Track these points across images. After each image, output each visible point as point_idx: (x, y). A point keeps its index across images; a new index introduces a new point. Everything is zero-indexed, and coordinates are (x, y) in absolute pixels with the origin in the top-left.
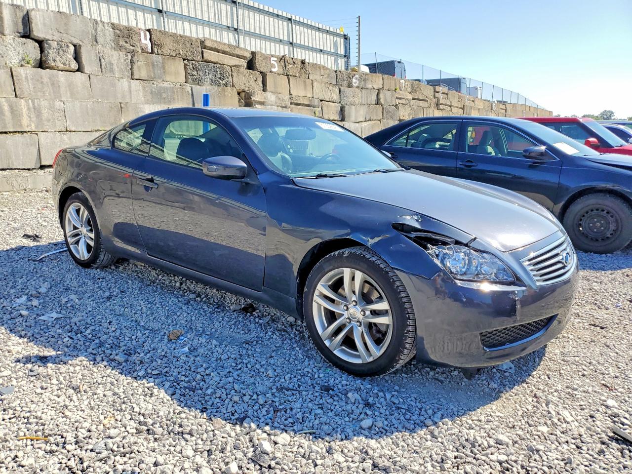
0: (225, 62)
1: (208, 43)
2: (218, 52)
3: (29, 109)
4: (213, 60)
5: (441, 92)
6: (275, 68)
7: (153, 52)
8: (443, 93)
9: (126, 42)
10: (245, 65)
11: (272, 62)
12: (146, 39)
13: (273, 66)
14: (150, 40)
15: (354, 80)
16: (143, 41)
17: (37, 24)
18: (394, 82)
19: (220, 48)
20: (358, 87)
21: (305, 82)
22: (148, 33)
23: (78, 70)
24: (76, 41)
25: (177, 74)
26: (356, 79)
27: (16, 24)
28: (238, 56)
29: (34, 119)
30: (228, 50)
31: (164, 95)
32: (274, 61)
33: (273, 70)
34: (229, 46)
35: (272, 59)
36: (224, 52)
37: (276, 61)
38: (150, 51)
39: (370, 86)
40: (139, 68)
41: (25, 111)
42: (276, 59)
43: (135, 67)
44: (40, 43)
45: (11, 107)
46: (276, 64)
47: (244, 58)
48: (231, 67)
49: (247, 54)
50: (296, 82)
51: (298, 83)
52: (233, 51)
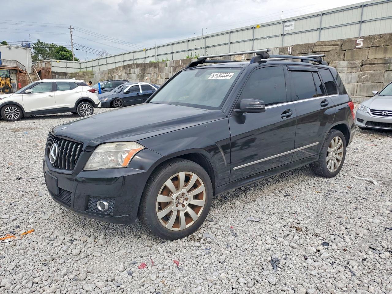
1: (317, 44)
4: (317, 51)
7: (292, 54)
9: (282, 53)
10: (339, 48)
12: (289, 50)
13: (359, 44)
14: (292, 49)
19: (323, 44)
22: (291, 47)
28: (334, 45)
30: (327, 43)
32: (359, 41)
33: (357, 46)
34: (328, 42)
36: (325, 45)
38: (290, 53)
42: (362, 40)
46: (362, 43)
47: (338, 45)
48: (325, 52)
49: (339, 43)
50: (376, 50)
51: (377, 50)
52: (330, 44)
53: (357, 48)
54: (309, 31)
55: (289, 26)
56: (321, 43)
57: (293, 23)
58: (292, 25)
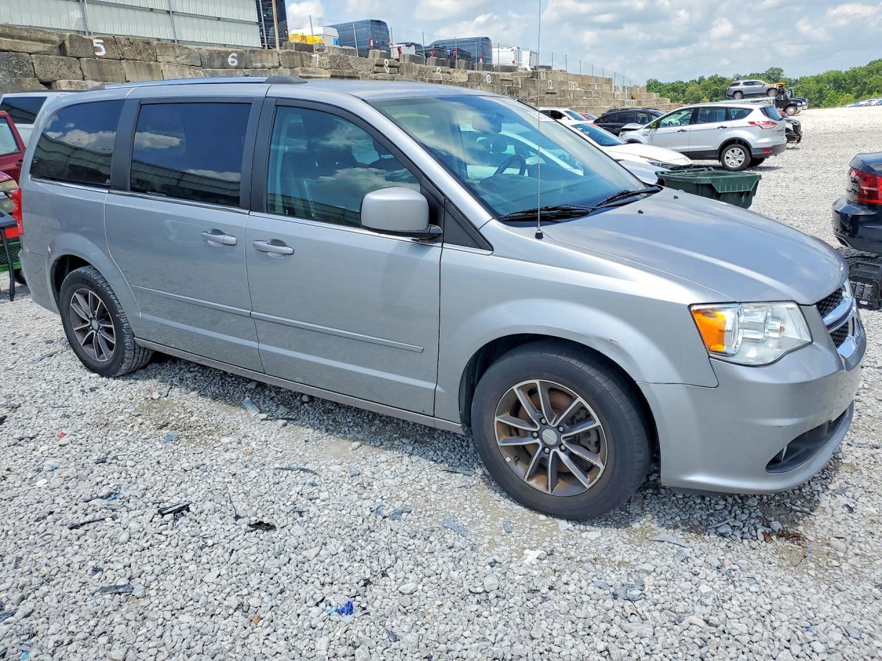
0: (24, 48)
2: (13, 38)
4: (5, 48)
5: (387, 65)
6: (101, 51)
8: (389, 66)
10: (56, 51)
11: (95, 45)
13: (99, 50)
15: (230, 59)
18: (299, 57)
19: (15, 32)
20: (236, 67)
21: (149, 66)
26: (233, 57)
28: (42, 41)
30: (25, 34)
32: (97, 43)
33: (98, 54)
35: (95, 41)
36: (21, 38)
37: (102, 44)
39: (259, 65)
42: (102, 41)
46: (102, 47)
47: (53, 42)
48: (30, 54)
49: (56, 38)
50: (135, 66)
51: (138, 68)
52: (33, 36)
53: (99, 57)
56: (7, 31)
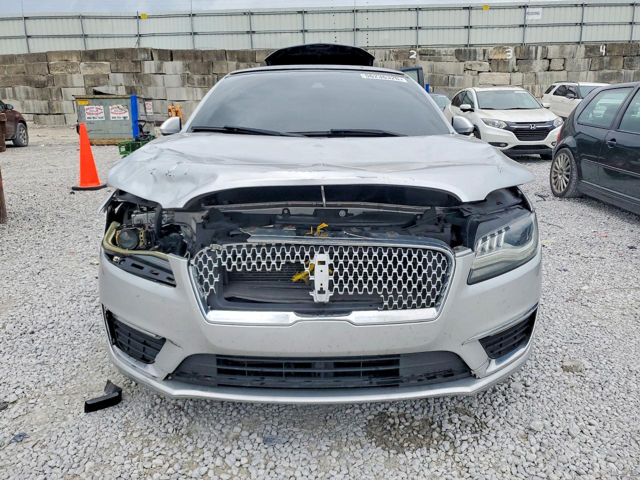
3: (538, 89)
7: (606, 55)
9: (591, 53)
12: (603, 49)
14: (605, 50)
16: (601, 50)
17: (550, 53)
22: (605, 46)
23: (563, 70)
24: (565, 57)
25: (618, 64)
27: (542, 54)
29: (539, 92)
31: (606, 77)
38: (604, 55)
40: (595, 65)
41: (537, 90)
43: (593, 65)
44: (550, 60)
45: (532, 88)
54: (565, 25)
55: (532, 14)
57: (540, 10)
58: (537, 13)
